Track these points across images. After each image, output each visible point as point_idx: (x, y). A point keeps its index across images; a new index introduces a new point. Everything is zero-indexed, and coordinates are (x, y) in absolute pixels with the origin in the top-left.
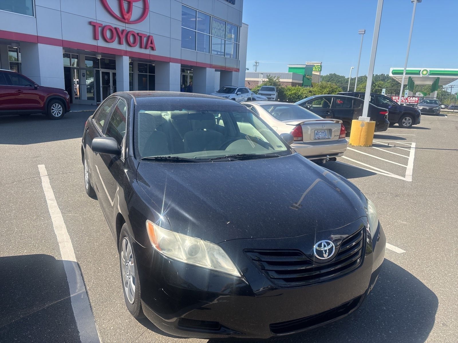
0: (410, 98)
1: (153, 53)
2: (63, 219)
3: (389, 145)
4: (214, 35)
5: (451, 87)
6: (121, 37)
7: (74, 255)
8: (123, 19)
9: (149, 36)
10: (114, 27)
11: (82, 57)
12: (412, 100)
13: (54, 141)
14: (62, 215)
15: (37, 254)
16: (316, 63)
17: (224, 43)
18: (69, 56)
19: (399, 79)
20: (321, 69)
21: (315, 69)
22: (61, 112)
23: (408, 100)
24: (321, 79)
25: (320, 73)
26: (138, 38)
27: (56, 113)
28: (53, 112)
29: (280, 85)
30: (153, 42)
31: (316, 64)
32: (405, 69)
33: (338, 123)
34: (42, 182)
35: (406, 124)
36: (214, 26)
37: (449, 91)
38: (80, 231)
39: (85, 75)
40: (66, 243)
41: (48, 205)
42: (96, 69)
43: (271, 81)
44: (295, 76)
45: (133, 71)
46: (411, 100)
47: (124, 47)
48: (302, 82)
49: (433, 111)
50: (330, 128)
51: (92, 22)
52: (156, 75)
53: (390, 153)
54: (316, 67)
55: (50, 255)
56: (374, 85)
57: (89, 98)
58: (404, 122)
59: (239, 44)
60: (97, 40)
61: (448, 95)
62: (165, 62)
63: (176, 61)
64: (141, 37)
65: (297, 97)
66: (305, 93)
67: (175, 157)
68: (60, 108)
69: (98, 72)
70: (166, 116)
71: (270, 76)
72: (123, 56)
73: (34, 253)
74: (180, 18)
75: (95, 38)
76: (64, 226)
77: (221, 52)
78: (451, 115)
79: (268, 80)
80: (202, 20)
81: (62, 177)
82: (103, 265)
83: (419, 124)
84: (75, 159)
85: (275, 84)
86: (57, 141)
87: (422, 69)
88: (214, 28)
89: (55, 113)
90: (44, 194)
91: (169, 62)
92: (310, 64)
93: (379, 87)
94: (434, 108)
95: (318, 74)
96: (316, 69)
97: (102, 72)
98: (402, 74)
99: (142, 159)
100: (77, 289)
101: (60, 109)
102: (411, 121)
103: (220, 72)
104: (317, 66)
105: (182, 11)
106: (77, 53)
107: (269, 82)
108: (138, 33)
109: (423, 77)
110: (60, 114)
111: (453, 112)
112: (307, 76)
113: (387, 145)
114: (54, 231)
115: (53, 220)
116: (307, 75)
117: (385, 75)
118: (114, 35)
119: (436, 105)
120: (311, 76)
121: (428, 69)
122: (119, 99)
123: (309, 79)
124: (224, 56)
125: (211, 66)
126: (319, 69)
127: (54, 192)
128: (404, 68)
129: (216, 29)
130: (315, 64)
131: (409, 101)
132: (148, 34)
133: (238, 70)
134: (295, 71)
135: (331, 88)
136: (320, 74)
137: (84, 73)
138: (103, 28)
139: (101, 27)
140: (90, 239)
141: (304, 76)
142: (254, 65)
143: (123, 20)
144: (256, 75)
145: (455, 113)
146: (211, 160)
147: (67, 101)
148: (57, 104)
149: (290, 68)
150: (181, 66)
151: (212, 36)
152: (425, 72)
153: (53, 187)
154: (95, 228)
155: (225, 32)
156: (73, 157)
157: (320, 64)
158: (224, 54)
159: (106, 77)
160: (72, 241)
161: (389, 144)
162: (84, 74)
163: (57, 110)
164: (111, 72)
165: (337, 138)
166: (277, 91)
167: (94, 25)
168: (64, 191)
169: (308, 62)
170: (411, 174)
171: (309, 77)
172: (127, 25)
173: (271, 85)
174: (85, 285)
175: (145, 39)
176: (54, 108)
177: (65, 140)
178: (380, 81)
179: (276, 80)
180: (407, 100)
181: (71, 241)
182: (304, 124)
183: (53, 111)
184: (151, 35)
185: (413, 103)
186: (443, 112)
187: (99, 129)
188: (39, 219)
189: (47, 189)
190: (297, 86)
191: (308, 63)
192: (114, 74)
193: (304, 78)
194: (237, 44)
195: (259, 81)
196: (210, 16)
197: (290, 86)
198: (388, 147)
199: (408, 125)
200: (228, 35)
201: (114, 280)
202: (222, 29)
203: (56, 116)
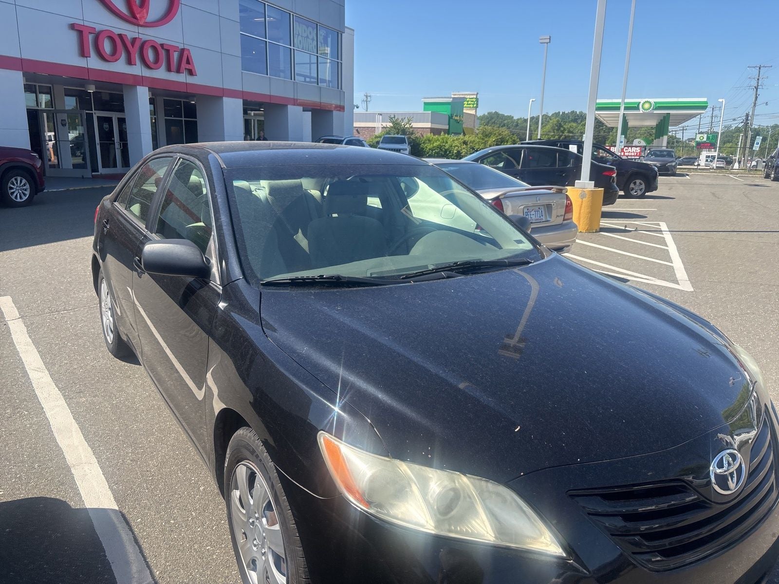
0: (627, 148)
1: (191, 80)
2: (70, 411)
3: (627, 229)
4: (298, 48)
5: (683, 129)
6: (131, 52)
7: (110, 492)
8: (133, 18)
9: (183, 50)
10: (117, 33)
11: (59, 89)
12: (631, 153)
13: (22, 247)
14: (66, 402)
15: (26, 497)
16: (468, 94)
17: (316, 62)
18: (34, 90)
19: (605, 119)
20: (477, 104)
21: (467, 104)
22: (27, 193)
23: (624, 153)
24: (477, 122)
25: (476, 112)
26: (163, 53)
27: (17, 195)
28: (13, 193)
29: (412, 134)
30: (190, 60)
31: (468, 97)
32: (623, 100)
33: (561, 193)
34: (11, 333)
35: (636, 192)
36: (297, 32)
37: (679, 136)
38: (112, 436)
39: (66, 124)
40: (86, 468)
41: (33, 382)
42: (87, 112)
43: (397, 127)
44: (435, 117)
45: (155, 115)
46: (629, 152)
47: (137, 70)
48: (447, 127)
49: (667, 169)
50: (546, 202)
51: (75, 25)
52: (199, 120)
53: (635, 242)
54: (468, 101)
55: (57, 499)
56: (562, 129)
57: (75, 166)
58: (633, 189)
59: (341, 63)
60: (87, 57)
61: (677, 142)
62: (214, 96)
63: (233, 94)
64: (168, 51)
65: (443, 153)
66: (457, 146)
67: (333, 277)
68: (24, 185)
69: (90, 117)
70: (257, 190)
71: (394, 117)
72: (138, 87)
73: (22, 496)
74: (236, 16)
75: (83, 53)
76: (75, 426)
77: (310, 77)
78: (694, 174)
79: (391, 125)
80: (274, 20)
81: (51, 319)
82: (178, 512)
83: (656, 190)
84: (69, 282)
85: (404, 132)
86: (27, 248)
87: (642, 101)
88: (297, 36)
89: (15, 194)
90: (20, 359)
91: (222, 97)
92: (458, 96)
93: (569, 132)
94: (668, 164)
95: (473, 112)
96: (470, 104)
97: (97, 117)
98: (618, 108)
99: (263, 284)
100: (134, 577)
101: (25, 187)
102: (643, 186)
103: (311, 112)
104: (470, 99)
105: (240, 5)
106: (50, 84)
107: (395, 128)
108: (163, 44)
109: (644, 114)
110: (26, 196)
111: (696, 169)
112: (456, 116)
113: (624, 228)
114: (54, 440)
115: (48, 415)
116: (455, 114)
117: (578, 113)
118: (118, 47)
119: (671, 159)
120: (462, 117)
121: (652, 101)
122: (179, 159)
123: (459, 123)
124: (318, 84)
125: (295, 102)
126: (473, 104)
127: (39, 352)
128: (621, 100)
129: (300, 38)
130: (466, 96)
131: (626, 154)
132: (181, 46)
133: (341, 108)
134: (435, 108)
135: (500, 134)
136: (476, 114)
137: (63, 119)
138: (98, 36)
139: (92, 33)
140: (138, 453)
141: (450, 117)
142: (363, 101)
143: (134, 20)
144: (371, 117)
145: (700, 171)
146: (406, 278)
147: (38, 171)
148: (19, 179)
149: (425, 104)
150: (244, 104)
151: (294, 49)
152: (647, 106)
153: (36, 343)
154: (141, 426)
155: (316, 42)
156: (65, 278)
157: (475, 96)
158: (316, 80)
159: (106, 126)
160: (98, 461)
161: (626, 227)
162: (65, 120)
163: (19, 189)
164: (115, 116)
165: (560, 220)
166: (409, 143)
167: (80, 31)
168: (59, 348)
169: (454, 93)
170: (686, 277)
171: (458, 118)
172: (141, 30)
173: (398, 133)
174: (149, 567)
175: (175, 56)
176: (14, 185)
177: (43, 246)
178: (569, 122)
179: (406, 125)
180: (623, 151)
181: (96, 460)
182: (506, 197)
183: (12, 191)
184: (186, 47)
185: (633, 156)
186: (682, 170)
187: (136, 222)
188: (18, 415)
189: (24, 347)
190: (442, 133)
191: (455, 95)
192: (122, 121)
193: (451, 120)
194: (338, 62)
195: (375, 127)
196: (290, 14)
197: (429, 135)
198: (625, 231)
199: (640, 193)
200: (321, 48)
201: (209, 547)
202: (311, 37)
203: (19, 200)
